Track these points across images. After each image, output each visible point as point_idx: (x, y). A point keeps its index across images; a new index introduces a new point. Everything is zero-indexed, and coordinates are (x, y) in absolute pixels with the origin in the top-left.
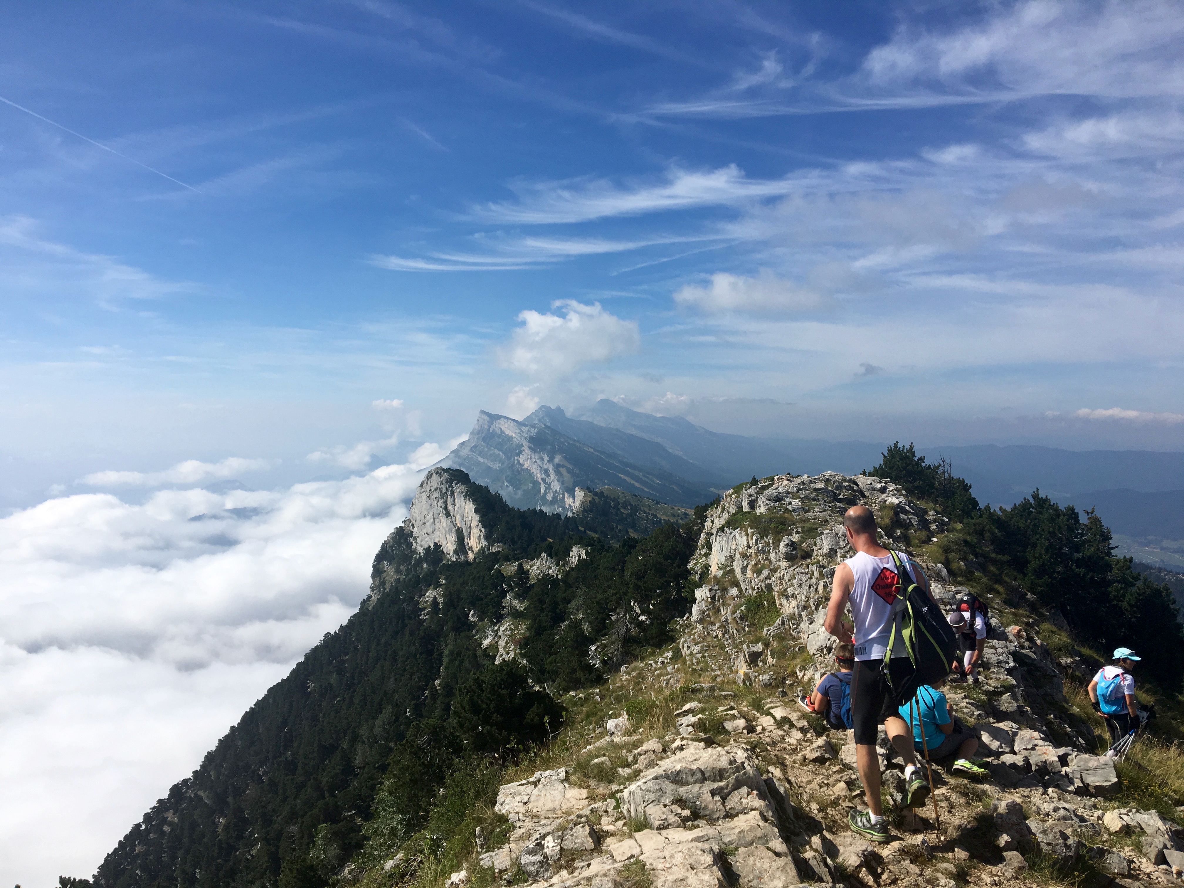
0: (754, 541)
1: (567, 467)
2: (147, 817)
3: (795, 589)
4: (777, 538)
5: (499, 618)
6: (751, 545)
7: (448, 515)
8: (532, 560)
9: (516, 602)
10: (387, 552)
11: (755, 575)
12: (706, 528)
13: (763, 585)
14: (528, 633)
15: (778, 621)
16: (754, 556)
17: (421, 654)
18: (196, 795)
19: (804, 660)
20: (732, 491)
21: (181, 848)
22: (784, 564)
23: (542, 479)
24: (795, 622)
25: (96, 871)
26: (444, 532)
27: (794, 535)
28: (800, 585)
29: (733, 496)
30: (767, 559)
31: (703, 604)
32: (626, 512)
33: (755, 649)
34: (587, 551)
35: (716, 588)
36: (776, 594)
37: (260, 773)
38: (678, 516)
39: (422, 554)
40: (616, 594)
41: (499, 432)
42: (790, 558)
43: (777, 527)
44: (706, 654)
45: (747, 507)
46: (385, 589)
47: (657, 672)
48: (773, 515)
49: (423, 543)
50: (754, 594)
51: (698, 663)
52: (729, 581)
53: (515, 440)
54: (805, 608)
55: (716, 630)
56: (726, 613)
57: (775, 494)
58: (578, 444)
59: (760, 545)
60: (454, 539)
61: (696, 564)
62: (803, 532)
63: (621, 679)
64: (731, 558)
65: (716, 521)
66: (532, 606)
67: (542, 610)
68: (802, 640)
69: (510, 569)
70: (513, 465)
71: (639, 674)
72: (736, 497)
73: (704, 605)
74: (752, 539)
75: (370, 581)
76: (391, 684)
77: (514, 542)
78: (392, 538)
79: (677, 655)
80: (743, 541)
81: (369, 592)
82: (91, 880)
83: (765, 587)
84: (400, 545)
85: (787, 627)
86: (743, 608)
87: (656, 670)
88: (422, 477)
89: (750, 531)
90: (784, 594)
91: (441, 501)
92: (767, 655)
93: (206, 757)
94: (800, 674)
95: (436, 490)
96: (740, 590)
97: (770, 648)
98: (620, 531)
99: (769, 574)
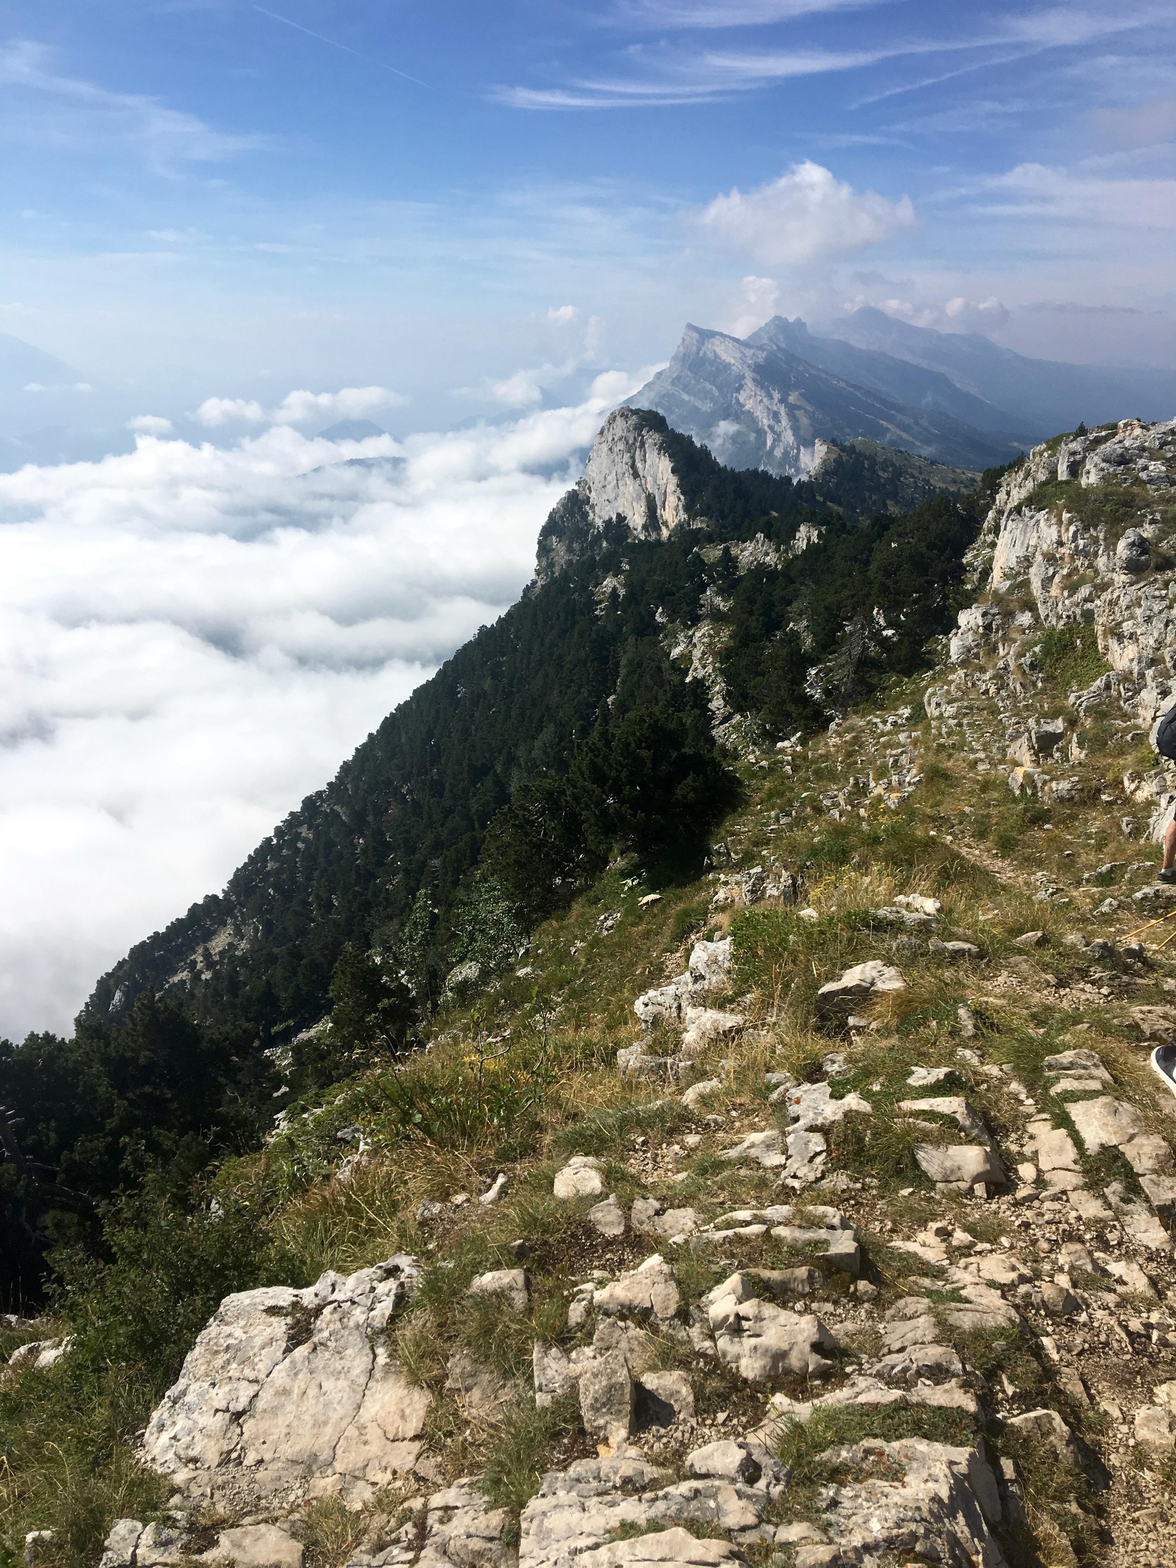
0: (1071, 534)
1: (806, 411)
2: (279, 831)
3: (1137, 625)
4: (1114, 530)
5: (696, 620)
6: (1064, 539)
7: (636, 475)
8: (744, 542)
9: (718, 600)
10: (556, 523)
11: (1066, 593)
12: (997, 502)
13: (1078, 611)
14: (732, 643)
15: (1098, 682)
16: (1067, 559)
17: (592, 662)
18: (332, 809)
19: (1142, 761)
20: (1044, 446)
21: (316, 870)
22: (1120, 578)
23: (770, 427)
24: (1130, 687)
25: (225, 886)
26: (630, 499)
27: (1147, 526)
28: (1148, 620)
29: (1046, 454)
30: (1091, 566)
31: (970, 636)
32: (885, 475)
33: (1050, 728)
34: (820, 532)
35: (995, 610)
36: (1099, 630)
37: (404, 791)
38: (962, 482)
39: (601, 528)
40: (853, 596)
41: (711, 356)
42: (1134, 568)
43: (1117, 511)
44: (965, 721)
45: (1065, 473)
46: (553, 573)
47: (882, 740)
48: (1110, 489)
49: (603, 513)
50: (1060, 626)
51: (949, 734)
52: (1018, 600)
53: (734, 368)
54: (1153, 662)
55: (986, 681)
56: (1007, 654)
57: (1119, 451)
58: (824, 376)
59: (1081, 542)
60: (643, 508)
61: (975, 557)
62: (1164, 521)
63: (827, 744)
64: (1027, 561)
65: (1014, 492)
66: (739, 606)
67: (751, 613)
68: (1140, 721)
69: (713, 553)
70: (729, 406)
71: (854, 738)
72: (1050, 456)
73: (971, 638)
74: (1067, 530)
75: (535, 562)
76: (554, 698)
77: (723, 517)
78: (563, 505)
79: (918, 716)
80: (1050, 533)
81: (533, 576)
82: (221, 896)
83: (1082, 615)
84: (572, 515)
85: (1114, 693)
86: (1037, 649)
87: (883, 735)
88: (602, 422)
89: (1066, 516)
90: (1115, 632)
91: (627, 456)
92: (1070, 742)
93: (341, 767)
94: (1128, 786)
95: (620, 439)
96: (1037, 617)
97: (1078, 730)
98: (874, 503)
99: (1091, 593)
